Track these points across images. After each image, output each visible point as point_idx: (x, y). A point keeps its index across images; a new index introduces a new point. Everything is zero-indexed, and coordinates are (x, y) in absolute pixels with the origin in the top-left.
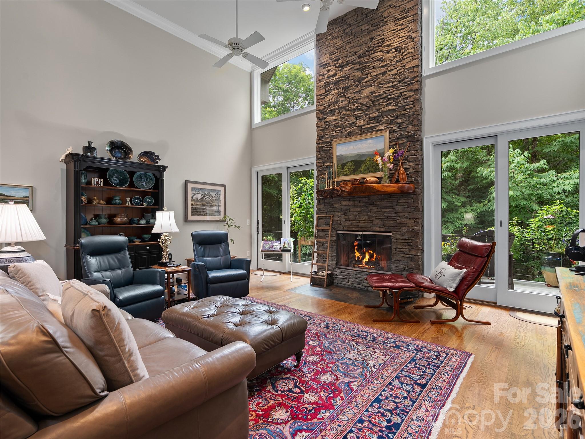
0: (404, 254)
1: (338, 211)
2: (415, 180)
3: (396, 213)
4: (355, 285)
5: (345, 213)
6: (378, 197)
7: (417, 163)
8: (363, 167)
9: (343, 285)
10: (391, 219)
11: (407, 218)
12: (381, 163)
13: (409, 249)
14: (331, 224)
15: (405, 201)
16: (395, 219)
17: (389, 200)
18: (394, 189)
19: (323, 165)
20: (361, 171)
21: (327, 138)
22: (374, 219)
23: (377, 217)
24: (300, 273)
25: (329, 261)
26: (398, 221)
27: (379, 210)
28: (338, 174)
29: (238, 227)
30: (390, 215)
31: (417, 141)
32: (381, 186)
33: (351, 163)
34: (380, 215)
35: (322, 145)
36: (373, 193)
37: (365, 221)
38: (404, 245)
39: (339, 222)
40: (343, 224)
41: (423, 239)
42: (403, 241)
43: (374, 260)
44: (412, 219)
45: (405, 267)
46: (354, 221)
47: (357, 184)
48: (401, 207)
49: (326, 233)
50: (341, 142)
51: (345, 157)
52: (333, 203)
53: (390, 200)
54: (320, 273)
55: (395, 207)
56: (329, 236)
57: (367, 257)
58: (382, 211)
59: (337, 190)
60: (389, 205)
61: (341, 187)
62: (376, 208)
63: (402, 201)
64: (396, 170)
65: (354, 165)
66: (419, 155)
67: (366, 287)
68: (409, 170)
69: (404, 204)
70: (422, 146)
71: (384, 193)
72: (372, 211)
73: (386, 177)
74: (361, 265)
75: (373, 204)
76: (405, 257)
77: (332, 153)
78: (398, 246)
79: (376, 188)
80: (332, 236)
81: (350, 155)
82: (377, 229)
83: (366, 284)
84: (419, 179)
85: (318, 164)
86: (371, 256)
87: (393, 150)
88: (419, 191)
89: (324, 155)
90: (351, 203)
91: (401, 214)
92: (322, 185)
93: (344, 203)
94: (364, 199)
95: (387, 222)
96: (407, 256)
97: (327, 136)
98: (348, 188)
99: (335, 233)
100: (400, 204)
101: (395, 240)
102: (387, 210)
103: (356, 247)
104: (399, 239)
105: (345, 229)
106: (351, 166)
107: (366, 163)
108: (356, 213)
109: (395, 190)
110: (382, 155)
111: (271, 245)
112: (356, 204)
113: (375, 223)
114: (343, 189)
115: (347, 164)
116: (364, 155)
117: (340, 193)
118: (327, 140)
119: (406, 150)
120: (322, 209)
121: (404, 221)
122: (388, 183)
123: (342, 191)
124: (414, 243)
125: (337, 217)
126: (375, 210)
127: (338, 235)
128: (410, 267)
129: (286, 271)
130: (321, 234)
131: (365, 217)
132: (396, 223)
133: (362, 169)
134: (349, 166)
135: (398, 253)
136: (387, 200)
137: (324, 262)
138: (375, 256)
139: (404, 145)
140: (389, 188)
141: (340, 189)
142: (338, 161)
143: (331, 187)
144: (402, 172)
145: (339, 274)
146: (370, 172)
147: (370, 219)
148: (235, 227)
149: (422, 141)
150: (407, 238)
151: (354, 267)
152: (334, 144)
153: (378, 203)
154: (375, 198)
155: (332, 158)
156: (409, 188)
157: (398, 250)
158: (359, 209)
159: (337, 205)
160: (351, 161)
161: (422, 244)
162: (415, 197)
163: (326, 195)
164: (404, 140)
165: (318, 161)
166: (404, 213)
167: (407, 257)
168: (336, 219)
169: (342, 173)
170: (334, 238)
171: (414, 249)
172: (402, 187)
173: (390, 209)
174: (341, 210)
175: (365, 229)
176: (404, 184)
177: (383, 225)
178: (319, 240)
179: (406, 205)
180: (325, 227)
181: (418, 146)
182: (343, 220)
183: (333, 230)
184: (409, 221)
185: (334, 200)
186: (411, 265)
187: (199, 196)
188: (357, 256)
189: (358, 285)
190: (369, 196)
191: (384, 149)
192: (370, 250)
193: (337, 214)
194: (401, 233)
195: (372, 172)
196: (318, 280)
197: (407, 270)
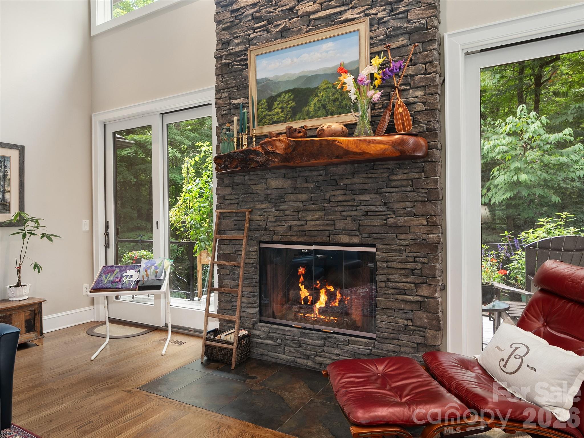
0: (405, 294)
1: (261, 201)
2: (428, 130)
3: (385, 204)
4: (299, 360)
5: (275, 205)
6: (346, 169)
7: (432, 90)
8: (313, 104)
9: (273, 360)
10: (376, 217)
11: (410, 215)
12: (353, 90)
13: (415, 284)
14: (246, 229)
15: (404, 177)
16: (384, 217)
17: (370, 176)
18: (383, 146)
19: (230, 104)
20: (308, 113)
21: (238, 45)
22: (338, 216)
23: (345, 213)
24: (187, 329)
25: (241, 307)
26: (390, 221)
27: (348, 197)
28: (260, 121)
29: (49, 237)
30: (373, 208)
31: (433, 41)
32: (355, 142)
33: (287, 96)
34: (350, 208)
35: (227, 61)
36: (337, 157)
37: (317, 223)
38: (404, 275)
39: (263, 223)
40: (272, 228)
41: (445, 261)
42: (403, 266)
43: (337, 304)
44: (422, 216)
45: (406, 323)
46: (294, 223)
47: (301, 137)
48: (397, 190)
49: (237, 248)
50: (265, 50)
51: (275, 83)
52: (250, 183)
53: (373, 176)
54: (223, 337)
55: (384, 190)
56: (243, 253)
57: (323, 298)
58: (354, 200)
59: (257, 154)
60: (369, 186)
61: (265, 143)
62: (342, 192)
63: (399, 176)
64: (385, 107)
65: (293, 100)
66: (436, 72)
67: (321, 364)
68: (414, 106)
69: (404, 183)
70: (441, 54)
71: (361, 158)
72: (333, 199)
73: (366, 121)
74: (311, 314)
75: (334, 184)
76: (406, 302)
77: (248, 77)
78: (391, 277)
79: (344, 146)
80: (248, 254)
81: (286, 79)
82: (345, 239)
83: (320, 359)
84: (437, 126)
85: (220, 102)
86: (331, 296)
87: (381, 61)
88: (436, 152)
89: (231, 81)
90: (288, 183)
91: (397, 206)
92: (226, 144)
93: (273, 183)
94: (315, 173)
95: (365, 223)
96: (412, 298)
97: (237, 41)
98: (280, 147)
99: (256, 248)
100: (394, 183)
101: (384, 264)
102: (367, 198)
103: (302, 279)
104: (394, 261)
105: (276, 238)
106: (287, 103)
107: (320, 95)
108: (300, 204)
109: (385, 150)
110: (356, 73)
111: (119, 275)
112: (298, 186)
113: (340, 225)
114: (270, 149)
115: (280, 99)
116: (315, 77)
117: (262, 159)
118: (237, 50)
119: (408, 63)
120: (228, 197)
121: (405, 222)
122: (369, 135)
123: (267, 153)
124: (427, 271)
125: (259, 213)
126: (340, 198)
127: (262, 252)
128: (419, 323)
129: (162, 325)
130: (227, 249)
131: (319, 213)
132: (386, 225)
133: (312, 109)
134: (282, 102)
135: (391, 291)
136: (366, 176)
137: (233, 311)
138: (339, 296)
139: (403, 50)
140: (372, 145)
141: (263, 148)
142: (259, 92)
143: (245, 147)
144: (401, 110)
145: (264, 335)
146: (329, 113)
147: (330, 217)
148: (42, 237)
149: (441, 44)
150: (411, 260)
151: (296, 319)
152: (251, 56)
153: (347, 181)
154: (340, 170)
155: (247, 87)
156: (417, 147)
157: (390, 284)
158: (304, 197)
159: (259, 188)
160: (287, 92)
161: (444, 272)
162: (427, 166)
163: (234, 165)
164: (402, 41)
165: (219, 96)
166: (402, 204)
167: (411, 302)
168: (258, 218)
169: (268, 118)
170: (254, 259)
171: (426, 283)
172: (402, 142)
173: (372, 196)
174: (267, 199)
175: (319, 240)
176: (405, 137)
177: (358, 230)
178: (222, 263)
179: (407, 186)
180: (235, 235)
181: (435, 52)
182: (272, 219)
183: (252, 242)
184: (414, 221)
185: (252, 177)
186: (420, 318)
188: (303, 296)
189: (305, 361)
190: (326, 166)
191: (359, 61)
192: (329, 285)
193: (259, 206)
194: (397, 248)
195: (332, 114)
196: (218, 352)
197: (411, 330)
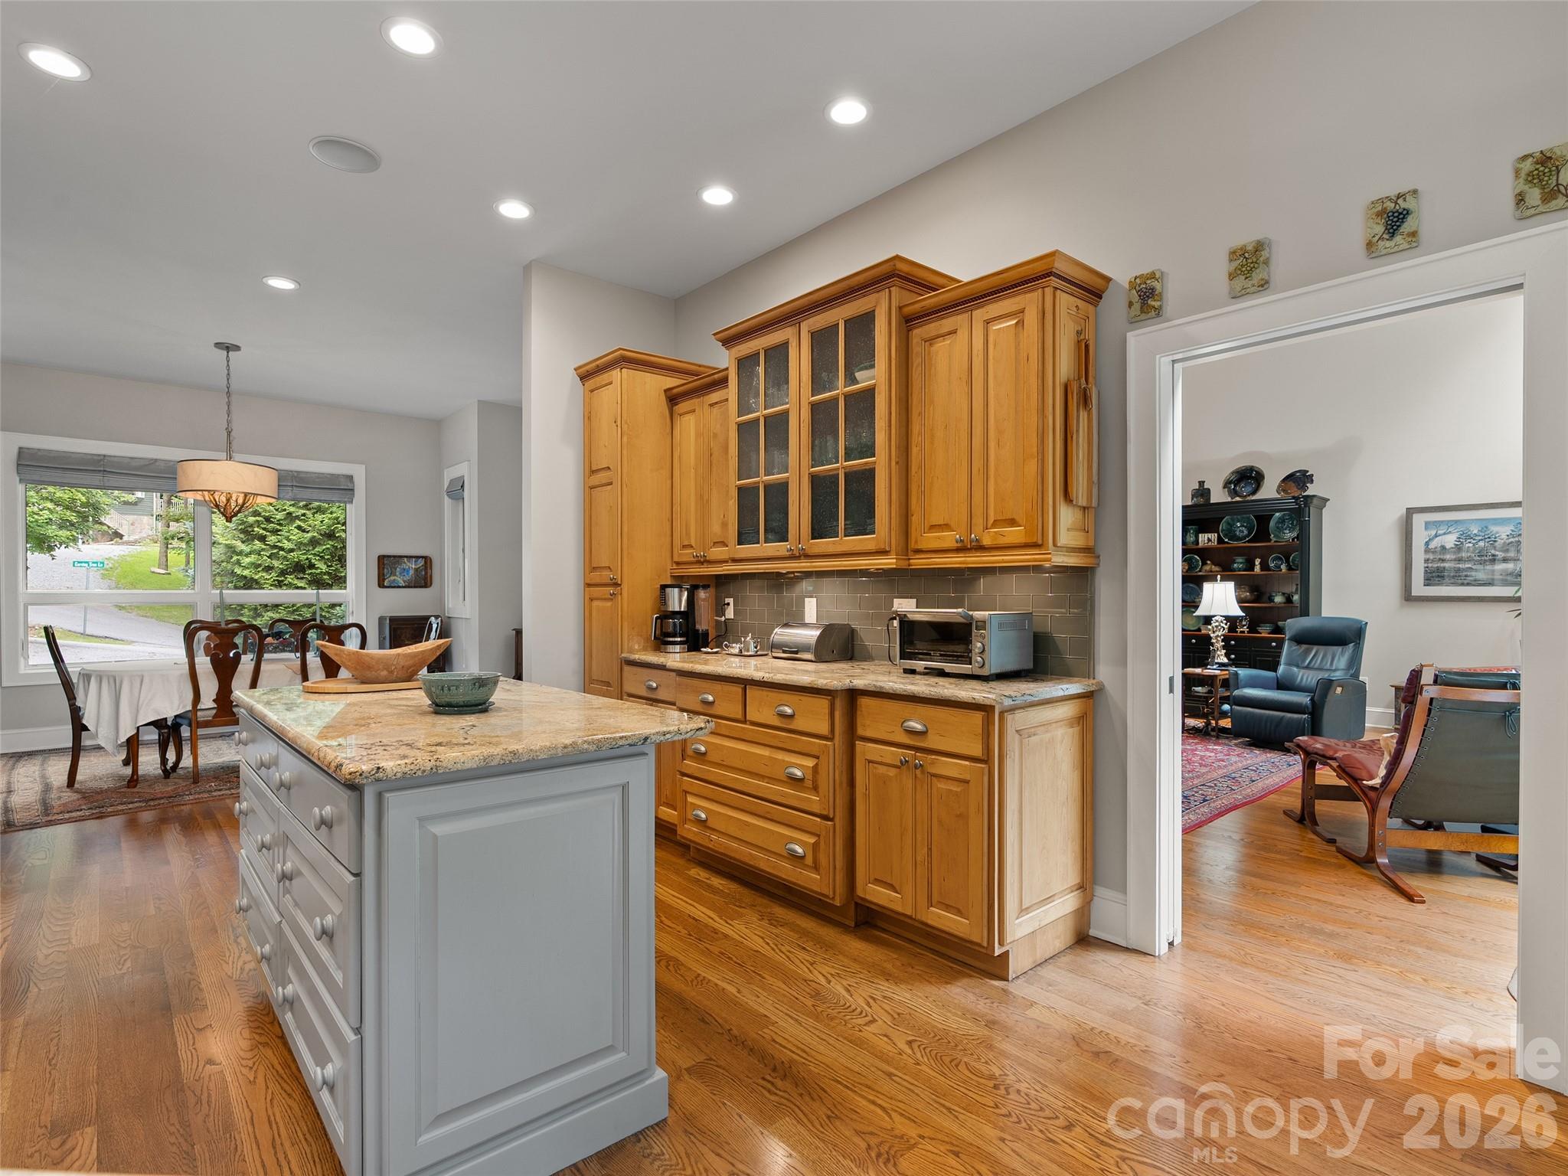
187: (1450, 540)
